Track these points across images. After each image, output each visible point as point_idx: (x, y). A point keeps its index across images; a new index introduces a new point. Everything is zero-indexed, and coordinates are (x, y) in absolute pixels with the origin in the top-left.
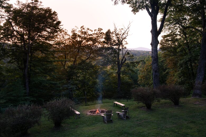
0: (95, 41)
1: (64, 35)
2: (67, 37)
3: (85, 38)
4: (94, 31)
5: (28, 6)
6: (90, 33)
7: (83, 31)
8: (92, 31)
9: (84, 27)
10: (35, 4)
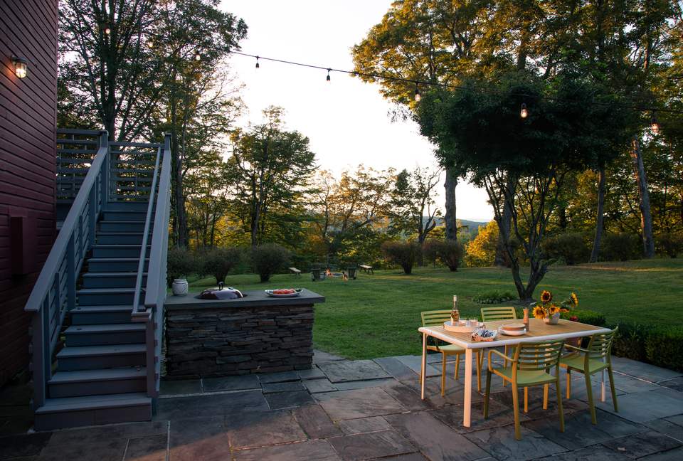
0: (380, 189)
1: (327, 179)
2: (331, 183)
3: (364, 185)
4: (381, 172)
5: (263, 129)
6: (374, 175)
7: (363, 172)
8: (378, 173)
9: (364, 166)
10: (276, 125)
